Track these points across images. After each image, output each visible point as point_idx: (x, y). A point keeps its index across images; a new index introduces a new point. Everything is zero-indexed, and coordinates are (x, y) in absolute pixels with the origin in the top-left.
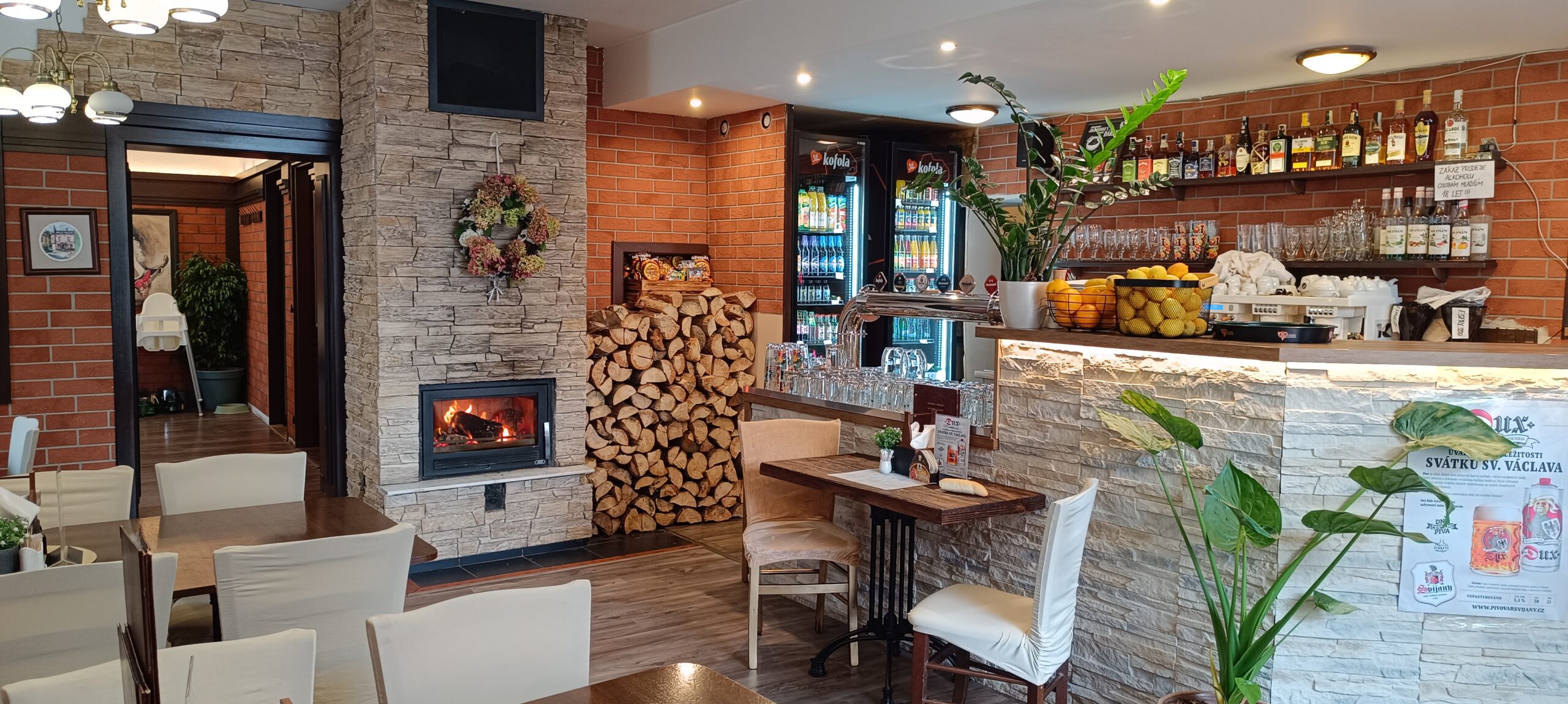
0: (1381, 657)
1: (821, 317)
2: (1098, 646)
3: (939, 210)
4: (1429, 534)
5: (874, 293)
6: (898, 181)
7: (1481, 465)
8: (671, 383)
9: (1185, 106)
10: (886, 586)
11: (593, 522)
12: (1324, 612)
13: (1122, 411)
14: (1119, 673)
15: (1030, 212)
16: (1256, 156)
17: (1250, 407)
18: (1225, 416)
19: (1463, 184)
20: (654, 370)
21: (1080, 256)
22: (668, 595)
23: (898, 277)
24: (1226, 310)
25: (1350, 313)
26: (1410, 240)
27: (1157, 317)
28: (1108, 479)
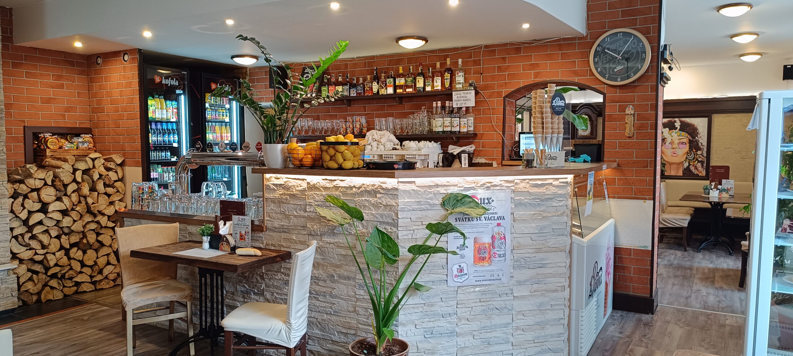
0: (442, 308)
1: (165, 168)
2: (320, 324)
3: (230, 110)
4: (458, 251)
5: (196, 153)
6: (206, 94)
7: (475, 219)
8: (69, 209)
9: (349, 61)
10: (209, 310)
11: (18, 298)
12: (418, 292)
13: (327, 206)
14: (330, 335)
15: (277, 109)
16: (381, 86)
17: (384, 200)
18: (373, 205)
19: (463, 100)
20: (58, 203)
21: (303, 134)
22: (72, 335)
23: (208, 144)
24: (371, 158)
25: (423, 158)
26: (445, 125)
27: (341, 160)
28: (321, 240)
